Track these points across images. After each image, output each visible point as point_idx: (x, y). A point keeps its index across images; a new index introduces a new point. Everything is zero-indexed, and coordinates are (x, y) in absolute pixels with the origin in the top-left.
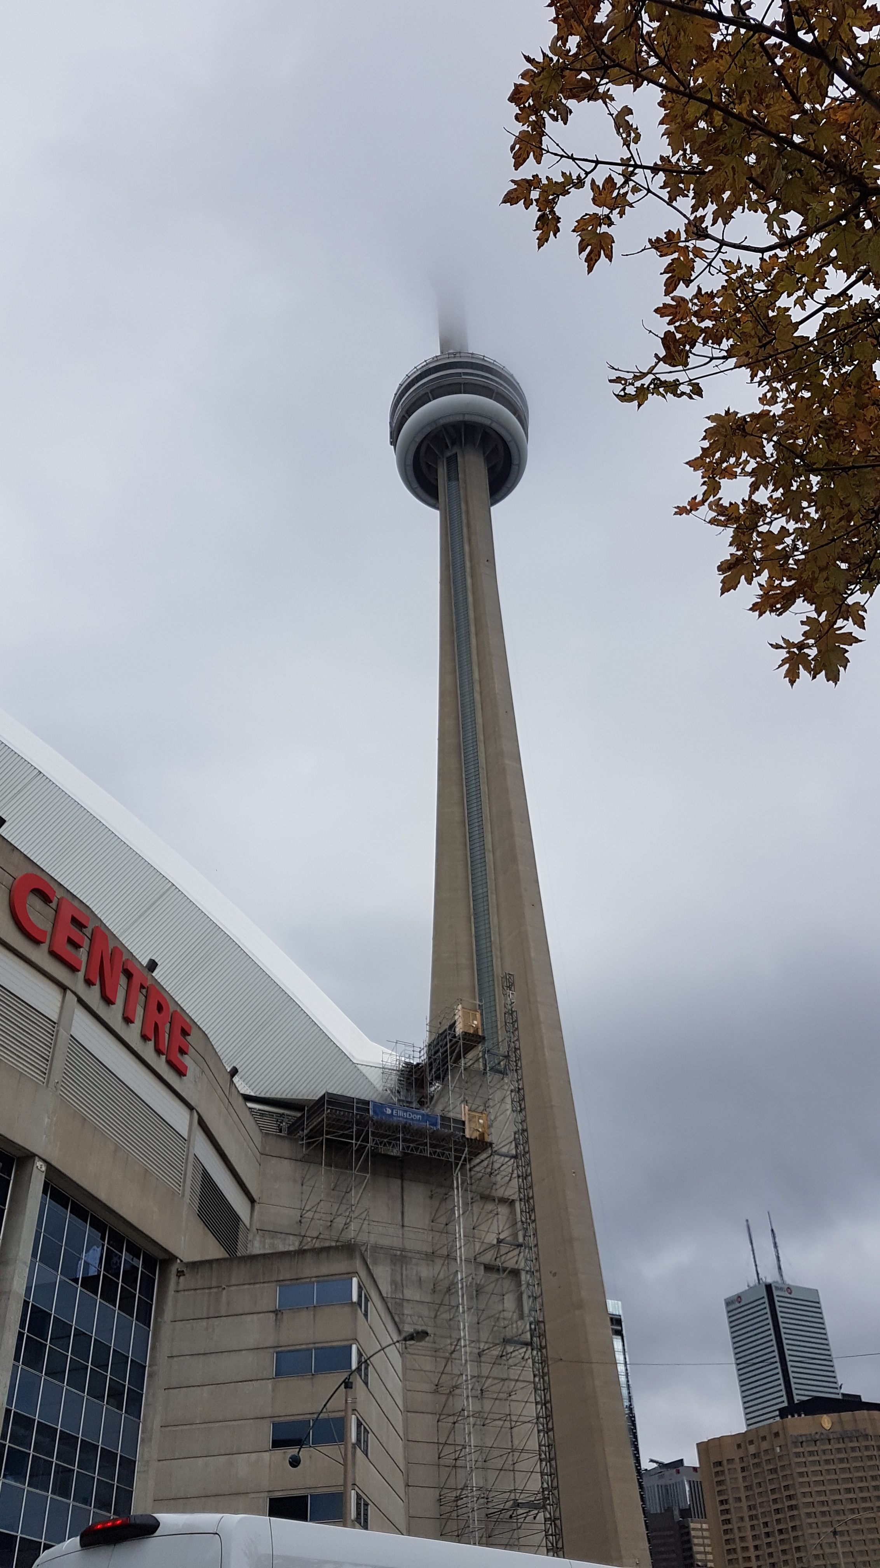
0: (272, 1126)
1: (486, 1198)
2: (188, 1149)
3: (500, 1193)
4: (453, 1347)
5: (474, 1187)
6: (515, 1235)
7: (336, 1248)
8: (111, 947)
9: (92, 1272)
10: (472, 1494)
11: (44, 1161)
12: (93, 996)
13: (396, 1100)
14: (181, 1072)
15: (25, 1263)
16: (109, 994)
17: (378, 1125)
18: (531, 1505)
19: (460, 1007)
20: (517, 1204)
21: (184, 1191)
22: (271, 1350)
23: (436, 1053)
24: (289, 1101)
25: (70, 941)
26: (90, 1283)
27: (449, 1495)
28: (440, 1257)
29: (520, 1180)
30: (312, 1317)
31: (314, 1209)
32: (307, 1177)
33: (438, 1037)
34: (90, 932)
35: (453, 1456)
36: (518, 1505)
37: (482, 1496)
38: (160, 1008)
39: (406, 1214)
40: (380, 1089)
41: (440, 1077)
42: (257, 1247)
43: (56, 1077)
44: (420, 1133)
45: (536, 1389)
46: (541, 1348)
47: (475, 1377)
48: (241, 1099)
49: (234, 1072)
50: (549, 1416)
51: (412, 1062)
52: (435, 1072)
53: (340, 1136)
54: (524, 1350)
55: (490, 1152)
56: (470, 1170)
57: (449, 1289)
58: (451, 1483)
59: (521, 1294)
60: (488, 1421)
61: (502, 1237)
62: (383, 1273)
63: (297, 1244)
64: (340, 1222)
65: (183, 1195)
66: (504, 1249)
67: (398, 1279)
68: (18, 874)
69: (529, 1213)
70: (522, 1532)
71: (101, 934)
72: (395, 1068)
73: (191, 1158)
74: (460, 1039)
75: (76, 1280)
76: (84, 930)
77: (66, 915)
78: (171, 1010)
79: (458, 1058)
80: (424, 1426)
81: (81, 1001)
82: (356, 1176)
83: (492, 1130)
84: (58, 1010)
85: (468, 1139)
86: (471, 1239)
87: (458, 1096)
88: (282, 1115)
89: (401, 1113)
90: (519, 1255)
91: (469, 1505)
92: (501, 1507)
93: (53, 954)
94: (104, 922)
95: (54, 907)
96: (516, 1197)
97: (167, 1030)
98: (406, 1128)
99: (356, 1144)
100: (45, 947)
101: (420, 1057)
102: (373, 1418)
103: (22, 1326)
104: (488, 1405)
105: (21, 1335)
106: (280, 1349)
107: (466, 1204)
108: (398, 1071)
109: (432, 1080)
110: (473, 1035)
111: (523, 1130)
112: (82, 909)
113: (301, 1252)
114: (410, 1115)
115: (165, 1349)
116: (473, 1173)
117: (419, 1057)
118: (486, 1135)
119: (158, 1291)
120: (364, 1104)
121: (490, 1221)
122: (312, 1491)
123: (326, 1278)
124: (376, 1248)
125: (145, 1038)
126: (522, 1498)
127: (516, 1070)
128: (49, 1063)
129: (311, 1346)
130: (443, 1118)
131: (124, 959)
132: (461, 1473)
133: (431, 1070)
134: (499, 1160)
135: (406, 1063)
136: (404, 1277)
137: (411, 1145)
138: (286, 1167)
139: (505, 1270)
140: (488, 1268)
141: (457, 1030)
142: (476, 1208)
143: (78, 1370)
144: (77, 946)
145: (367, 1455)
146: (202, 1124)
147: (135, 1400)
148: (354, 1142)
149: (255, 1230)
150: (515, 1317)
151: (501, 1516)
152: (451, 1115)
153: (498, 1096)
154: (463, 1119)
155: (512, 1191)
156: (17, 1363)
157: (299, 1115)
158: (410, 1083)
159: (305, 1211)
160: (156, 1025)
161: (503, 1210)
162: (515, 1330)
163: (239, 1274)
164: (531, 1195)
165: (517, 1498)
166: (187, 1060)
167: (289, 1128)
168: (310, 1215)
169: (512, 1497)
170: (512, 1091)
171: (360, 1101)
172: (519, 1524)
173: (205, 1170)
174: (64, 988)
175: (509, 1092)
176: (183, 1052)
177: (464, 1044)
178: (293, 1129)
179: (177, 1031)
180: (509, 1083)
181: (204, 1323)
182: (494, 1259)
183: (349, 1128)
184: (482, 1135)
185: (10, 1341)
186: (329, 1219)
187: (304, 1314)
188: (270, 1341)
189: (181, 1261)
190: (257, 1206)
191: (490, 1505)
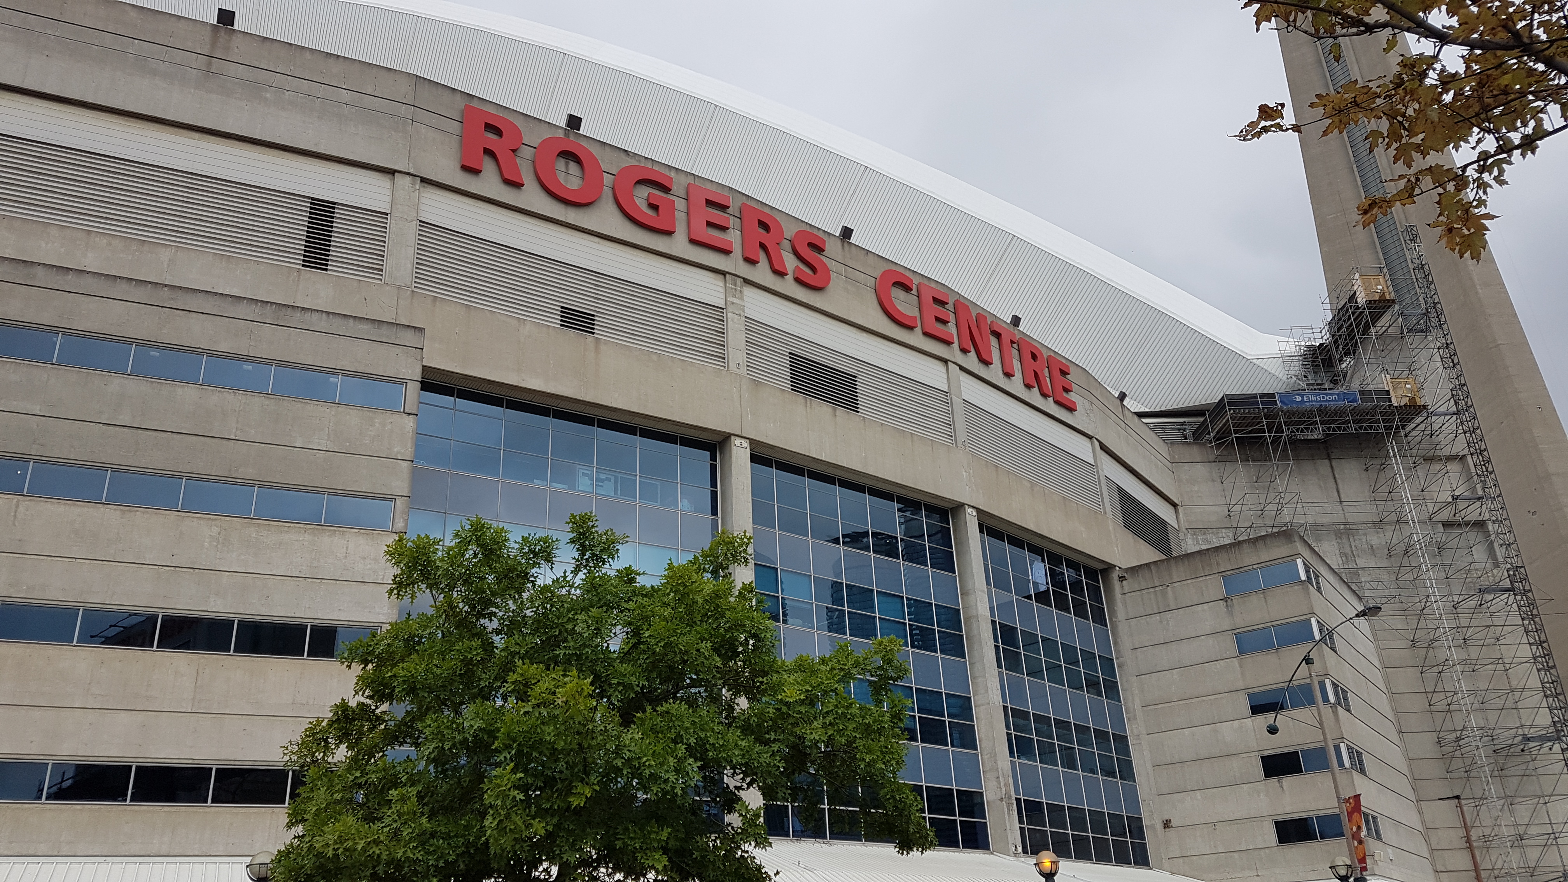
0: (1177, 437)
1: (1430, 459)
2: (1098, 473)
3: (1446, 452)
4: (1423, 604)
5: (1414, 452)
6: (1473, 489)
7: (1272, 535)
8: (974, 315)
9: (1043, 588)
10: (1474, 734)
11: (973, 507)
12: (971, 361)
13: (1304, 385)
14: (1070, 408)
15: (983, 591)
16: (985, 357)
17: (1289, 414)
18: (1543, 739)
19: (1357, 276)
20: (1469, 458)
21: (1104, 509)
22: (1230, 633)
23: (1339, 329)
24: (1187, 409)
25: (937, 319)
26: (1042, 597)
27: (1449, 736)
28: (1390, 523)
29: (1468, 435)
30: (1263, 599)
31: (1241, 502)
32: (1225, 476)
33: (1339, 313)
34: (952, 306)
35: (1445, 702)
36: (1529, 739)
37: (1485, 734)
38: (1034, 357)
39: (1341, 491)
40: (1284, 378)
41: (1350, 351)
42: (1191, 545)
43: (962, 436)
44: (1339, 413)
45: (1526, 632)
46: (1525, 592)
47: (1454, 628)
48: (1136, 417)
49: (1122, 396)
50: (1548, 654)
51: (1314, 344)
52: (1343, 349)
53: (1250, 432)
54: (1506, 595)
55: (1425, 414)
56: (1406, 436)
57: (1406, 552)
58: (1448, 725)
59: (1492, 542)
60: (1477, 667)
61: (1457, 493)
62: (1330, 550)
63: (1231, 535)
64: (1271, 509)
65: (1105, 513)
66: (1461, 505)
67: (1348, 551)
68: (878, 274)
69: (1484, 465)
70: (1538, 764)
71: (962, 306)
72: (1296, 354)
73: (1103, 480)
74: (1364, 309)
75: (1029, 597)
76: (946, 306)
77: (928, 299)
78: (1045, 356)
79: (1367, 328)
80: (1406, 680)
81: (962, 368)
82: (1278, 466)
83: (1424, 392)
84: (946, 382)
85: (1396, 407)
86: (1421, 502)
87: (1375, 366)
88: (1183, 423)
89: (1312, 398)
90: (1481, 507)
91: (1473, 744)
92: (1510, 742)
93: (926, 334)
94: (962, 294)
95: (916, 294)
96: (1466, 452)
97: (1047, 374)
98: (1322, 411)
99: (1270, 437)
100: (918, 330)
101: (1322, 338)
102: (1348, 679)
103: (996, 640)
104: (1474, 652)
105: (997, 648)
106: (1238, 631)
107: (1407, 469)
108: (1300, 356)
109: (1342, 357)
110: (1379, 301)
111: (1461, 385)
112: (939, 288)
113: (1236, 545)
114: (1323, 397)
115: (1126, 643)
116: (1410, 438)
117: (1320, 337)
118: (1418, 399)
119: (1106, 596)
120: (1269, 398)
121: (1441, 480)
122: (1301, 747)
123: (1268, 563)
124: (1316, 527)
125: (1028, 386)
126: (1532, 732)
127: (1440, 326)
128: (952, 427)
129: (1269, 624)
130: (1362, 393)
131: (989, 323)
132: (1457, 717)
133: (1337, 348)
134: (1437, 421)
135: (1307, 347)
136: (1354, 548)
137: (1332, 426)
138: (1201, 470)
139: (1467, 524)
140: (1446, 525)
141: (1359, 300)
142: (1421, 471)
143: (1054, 669)
144: (945, 322)
145: (1349, 711)
146: (1103, 447)
147: (1112, 689)
148: (1267, 434)
149: (1184, 530)
150: (1489, 566)
151: (1511, 750)
152: (1371, 387)
153: (1423, 356)
154: (1387, 389)
155: (1460, 447)
156: (1000, 670)
157: (1201, 419)
158: (1316, 365)
159: (1231, 506)
160: (1035, 373)
161: (1454, 468)
162: (1491, 579)
163: (1178, 572)
164: (1483, 447)
165: (1526, 733)
166: (1073, 396)
167: (1193, 434)
168: (1238, 508)
169: (1520, 732)
170: (1439, 349)
171: (1262, 396)
172: (1534, 756)
173: (1119, 488)
174: (945, 361)
175: (1436, 350)
176: (1067, 390)
177: (1370, 313)
178: (1198, 435)
179: (1056, 373)
180: (1434, 340)
181: (1158, 617)
182: (1452, 515)
183: (1259, 423)
184: (1412, 399)
185: (990, 654)
186: (1259, 508)
187: (1254, 598)
188: (1226, 624)
189: (1120, 568)
190: (1180, 509)
191: (1496, 742)
